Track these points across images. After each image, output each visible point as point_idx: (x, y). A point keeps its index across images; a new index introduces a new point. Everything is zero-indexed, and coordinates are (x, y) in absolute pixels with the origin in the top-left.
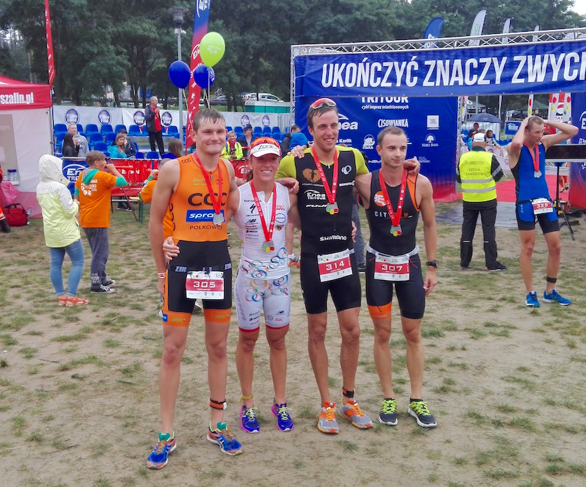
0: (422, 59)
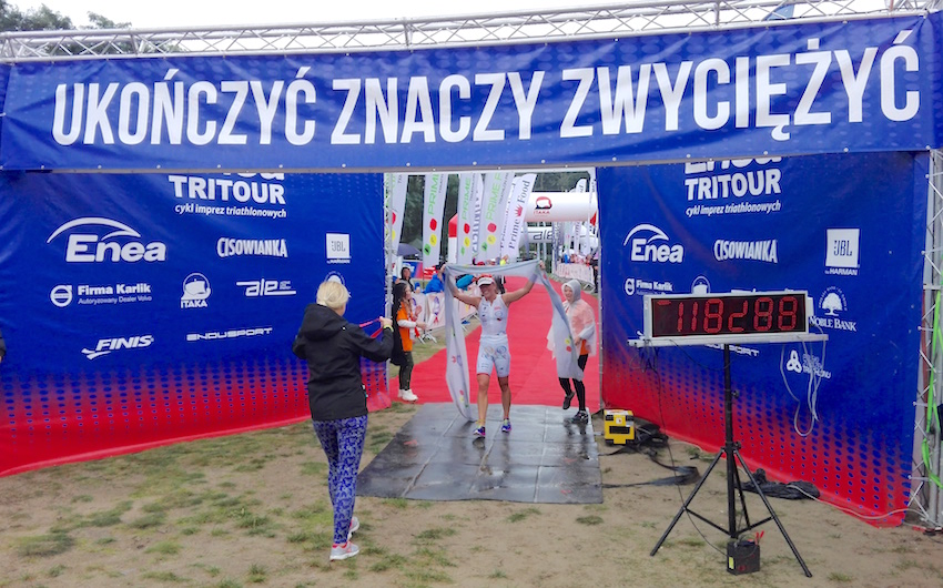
0: (326, 76)
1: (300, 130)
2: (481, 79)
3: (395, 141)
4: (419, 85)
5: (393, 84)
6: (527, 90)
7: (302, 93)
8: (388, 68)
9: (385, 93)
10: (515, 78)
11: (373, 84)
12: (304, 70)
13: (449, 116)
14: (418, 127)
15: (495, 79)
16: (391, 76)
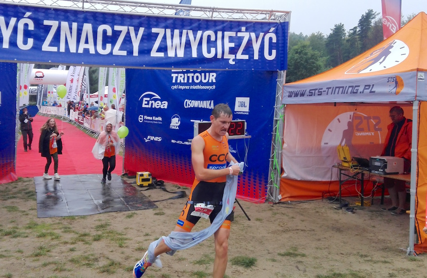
0: (40, 18)
1: (25, 43)
2: (117, 28)
3: (75, 52)
4: (88, 27)
5: (75, 25)
6: (136, 35)
7: (26, 25)
8: (72, 18)
9: (71, 29)
10: (132, 29)
11: (65, 25)
12: (28, 14)
13: (101, 43)
14: (86, 46)
15: (123, 29)
16: (74, 21)
